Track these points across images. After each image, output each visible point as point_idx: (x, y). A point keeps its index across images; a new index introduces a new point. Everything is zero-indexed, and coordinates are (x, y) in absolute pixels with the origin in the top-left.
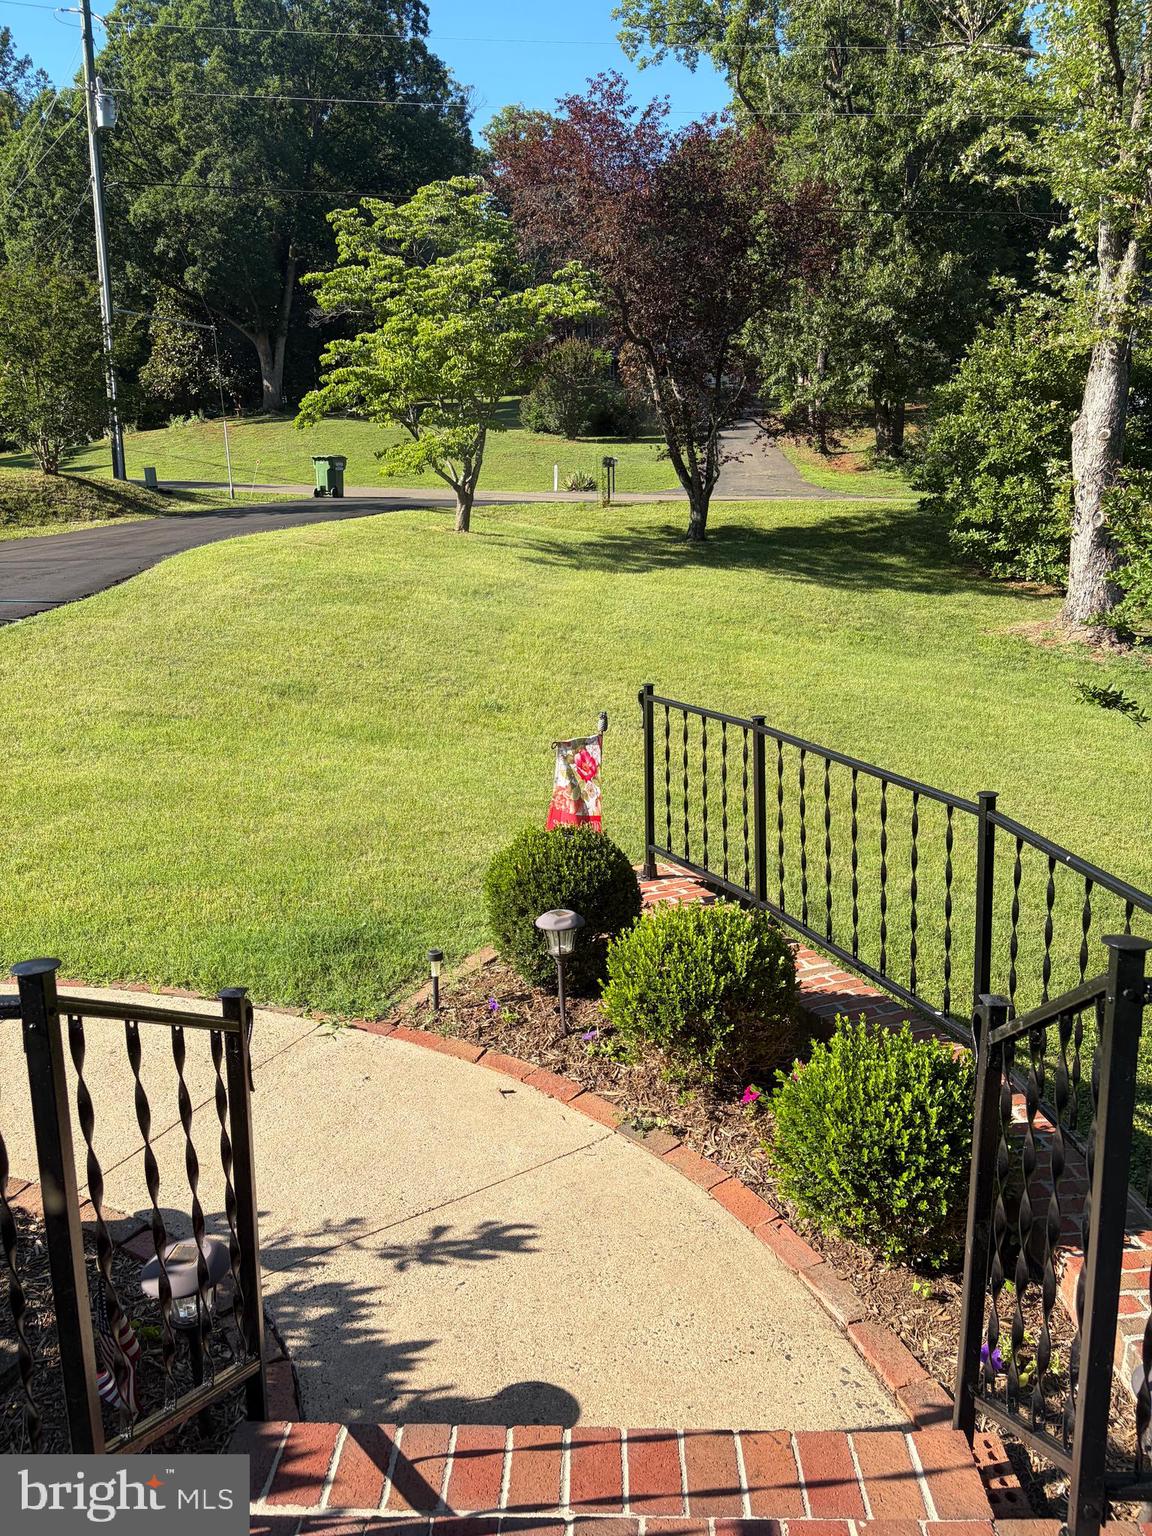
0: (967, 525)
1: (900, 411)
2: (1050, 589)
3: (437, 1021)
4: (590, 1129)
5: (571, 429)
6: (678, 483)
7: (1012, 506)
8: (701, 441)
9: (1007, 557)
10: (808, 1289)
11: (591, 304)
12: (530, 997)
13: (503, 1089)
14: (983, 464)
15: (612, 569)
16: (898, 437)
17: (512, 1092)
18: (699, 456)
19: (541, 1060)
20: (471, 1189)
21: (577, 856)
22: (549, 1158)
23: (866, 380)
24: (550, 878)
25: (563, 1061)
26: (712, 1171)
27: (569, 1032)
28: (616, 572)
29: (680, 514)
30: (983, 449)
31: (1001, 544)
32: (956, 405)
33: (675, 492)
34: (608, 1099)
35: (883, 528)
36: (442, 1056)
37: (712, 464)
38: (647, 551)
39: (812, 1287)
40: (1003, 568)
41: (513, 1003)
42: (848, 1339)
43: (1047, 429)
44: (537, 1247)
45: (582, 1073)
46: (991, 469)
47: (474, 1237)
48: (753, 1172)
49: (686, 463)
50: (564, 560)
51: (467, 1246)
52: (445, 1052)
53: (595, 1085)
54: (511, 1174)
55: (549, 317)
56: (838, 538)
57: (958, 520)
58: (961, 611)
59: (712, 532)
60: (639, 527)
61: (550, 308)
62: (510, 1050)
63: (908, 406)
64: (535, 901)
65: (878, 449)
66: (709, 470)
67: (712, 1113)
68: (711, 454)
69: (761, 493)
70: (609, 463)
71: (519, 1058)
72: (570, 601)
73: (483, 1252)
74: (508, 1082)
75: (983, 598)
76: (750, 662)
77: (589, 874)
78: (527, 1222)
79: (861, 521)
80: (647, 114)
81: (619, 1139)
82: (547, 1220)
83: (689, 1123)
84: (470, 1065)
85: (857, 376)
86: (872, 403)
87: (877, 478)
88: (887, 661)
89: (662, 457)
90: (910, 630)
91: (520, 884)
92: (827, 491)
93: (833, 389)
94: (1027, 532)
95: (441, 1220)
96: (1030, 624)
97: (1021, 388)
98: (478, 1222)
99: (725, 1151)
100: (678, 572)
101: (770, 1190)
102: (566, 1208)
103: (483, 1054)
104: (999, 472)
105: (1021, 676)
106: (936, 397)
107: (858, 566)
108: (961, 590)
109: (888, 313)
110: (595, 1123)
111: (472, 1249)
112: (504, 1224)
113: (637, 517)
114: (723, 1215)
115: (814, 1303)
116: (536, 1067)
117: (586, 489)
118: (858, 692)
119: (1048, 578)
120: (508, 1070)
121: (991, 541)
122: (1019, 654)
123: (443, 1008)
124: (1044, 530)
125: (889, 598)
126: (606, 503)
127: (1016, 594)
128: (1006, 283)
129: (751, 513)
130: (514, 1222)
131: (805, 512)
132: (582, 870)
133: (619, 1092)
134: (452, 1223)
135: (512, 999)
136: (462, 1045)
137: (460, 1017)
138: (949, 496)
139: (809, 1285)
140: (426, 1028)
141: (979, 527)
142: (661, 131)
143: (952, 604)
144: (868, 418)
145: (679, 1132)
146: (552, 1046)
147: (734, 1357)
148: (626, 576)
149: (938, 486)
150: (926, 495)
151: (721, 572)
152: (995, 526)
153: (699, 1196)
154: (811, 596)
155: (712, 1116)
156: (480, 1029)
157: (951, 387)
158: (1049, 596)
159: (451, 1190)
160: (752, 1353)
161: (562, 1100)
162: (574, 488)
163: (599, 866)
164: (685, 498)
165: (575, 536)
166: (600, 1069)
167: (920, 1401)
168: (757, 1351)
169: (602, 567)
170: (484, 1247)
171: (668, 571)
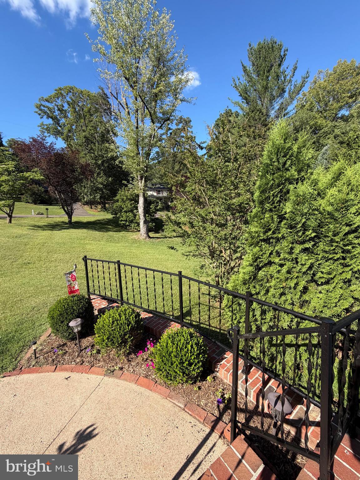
0: (122, 221)
1: (105, 202)
2: (136, 230)
3: (37, 362)
4: (97, 379)
5: (35, 202)
6: (64, 213)
7: (129, 218)
8: (69, 206)
9: (129, 226)
10: (171, 402)
11: (42, 177)
12: (66, 344)
13: (66, 378)
14: (123, 211)
15: (52, 230)
16: (105, 206)
17: (70, 377)
18: (69, 208)
19: (75, 362)
20: (67, 422)
21: (77, 303)
22: (89, 395)
23: (99, 197)
24: (70, 311)
25: (82, 360)
26: (134, 377)
27: (81, 351)
28: (53, 230)
29: (66, 219)
30: (123, 208)
31: (127, 224)
32: (118, 201)
33: (64, 215)
34: (99, 367)
35: (106, 221)
36: (42, 374)
37: (72, 209)
38: (59, 226)
39: (172, 401)
40: (129, 228)
41: (61, 347)
42: (186, 412)
43: (133, 205)
44: (96, 433)
45: (89, 362)
46: (124, 211)
47: (74, 442)
48: (144, 373)
49: (66, 210)
50: (39, 229)
51: (73, 448)
52: (42, 372)
53: (94, 364)
54: (79, 408)
55: (31, 179)
56: (99, 223)
57: (120, 220)
58: (123, 235)
59: (73, 222)
60: (56, 222)
61: (31, 177)
62: (65, 363)
63: (106, 202)
64: (66, 318)
65: (102, 208)
66: (71, 211)
67: (128, 359)
68: (71, 207)
69: (81, 215)
70: (47, 209)
71: (68, 364)
72: (43, 237)
73: (79, 447)
74: (67, 374)
75: (126, 232)
76: (88, 247)
77: (82, 307)
78: (90, 424)
79: (102, 220)
80: (51, 144)
81: (106, 378)
82: (96, 420)
83: (123, 365)
84: (52, 374)
85: (97, 196)
86: (100, 201)
87: (102, 213)
88: (114, 244)
89: (61, 208)
90: (116, 238)
91: (61, 314)
92: (94, 215)
93: (93, 198)
94: (132, 222)
95: (59, 442)
96: (135, 236)
97: (128, 199)
98: (74, 434)
99: (135, 369)
100: (68, 230)
101: (150, 376)
102: (100, 411)
103: (56, 368)
104: (126, 212)
105: (136, 245)
106: (114, 200)
107: (104, 228)
108: (122, 231)
109: (102, 186)
110: (98, 376)
111: (75, 448)
112: (83, 430)
113: (55, 220)
114: (143, 389)
115: (174, 405)
116: (74, 365)
117: (41, 214)
118: (110, 250)
119: (135, 229)
120: (66, 370)
121: (126, 223)
122: (135, 241)
123: (38, 357)
124: (134, 221)
125: (111, 233)
126: (47, 217)
127: (132, 231)
128: (125, 182)
129: (81, 219)
130: (86, 427)
131: (92, 219)
132: (80, 306)
133: (101, 364)
134: (64, 441)
135: (61, 346)
136: (49, 367)
137: (45, 358)
138: (118, 216)
139: (171, 400)
140: (33, 366)
141: (124, 221)
142: (55, 147)
143: (122, 234)
144: (99, 203)
145: (121, 369)
146: (78, 357)
147: (165, 437)
148: (55, 232)
149: (116, 214)
150: (114, 216)
151: (77, 230)
152: (126, 221)
153: (133, 386)
154: (97, 234)
155: (129, 361)
156: (53, 360)
157: (116, 198)
158: (136, 232)
159: (59, 427)
160: (169, 432)
161: (86, 373)
162: (38, 214)
163: (84, 304)
164: (67, 216)
165: (40, 224)
166: (94, 358)
167: (210, 422)
168: (170, 431)
169: (50, 230)
170: (79, 444)
171: (65, 230)
